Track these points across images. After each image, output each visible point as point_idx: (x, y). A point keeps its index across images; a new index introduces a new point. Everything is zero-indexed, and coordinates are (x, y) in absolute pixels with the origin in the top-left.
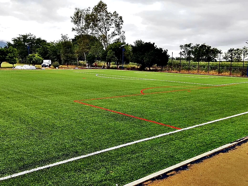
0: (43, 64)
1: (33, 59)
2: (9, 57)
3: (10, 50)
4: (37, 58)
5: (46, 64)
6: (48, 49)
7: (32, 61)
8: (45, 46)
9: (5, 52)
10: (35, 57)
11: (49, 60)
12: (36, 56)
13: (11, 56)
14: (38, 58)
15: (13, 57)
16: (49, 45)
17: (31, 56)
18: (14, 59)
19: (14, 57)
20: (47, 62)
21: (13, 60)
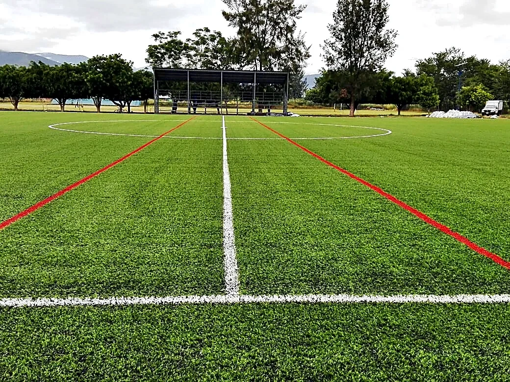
0: (485, 109)
1: (471, 97)
2: (424, 93)
3: (421, 81)
4: (479, 93)
5: (493, 110)
6: (493, 79)
7: (469, 100)
8: (487, 71)
9: (412, 85)
10: (476, 92)
11: (498, 101)
12: (479, 91)
13: (427, 91)
14: (481, 95)
15: (431, 93)
16: (495, 68)
17: (469, 91)
18: (433, 98)
19: (433, 93)
20: (493, 105)
21: (430, 99)
